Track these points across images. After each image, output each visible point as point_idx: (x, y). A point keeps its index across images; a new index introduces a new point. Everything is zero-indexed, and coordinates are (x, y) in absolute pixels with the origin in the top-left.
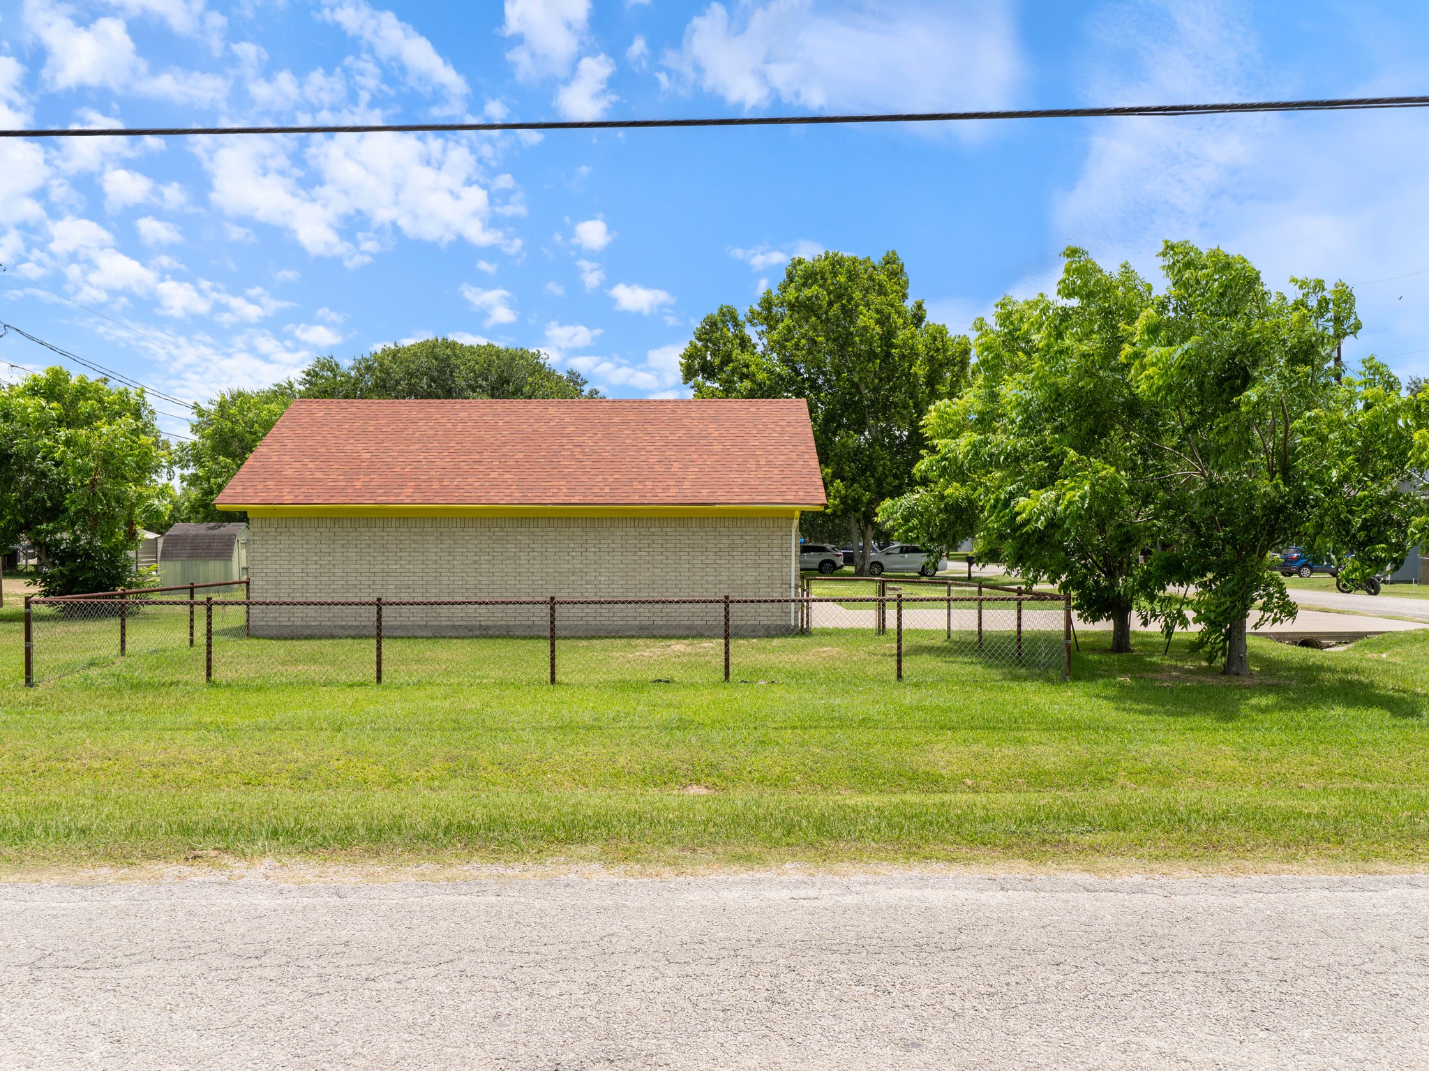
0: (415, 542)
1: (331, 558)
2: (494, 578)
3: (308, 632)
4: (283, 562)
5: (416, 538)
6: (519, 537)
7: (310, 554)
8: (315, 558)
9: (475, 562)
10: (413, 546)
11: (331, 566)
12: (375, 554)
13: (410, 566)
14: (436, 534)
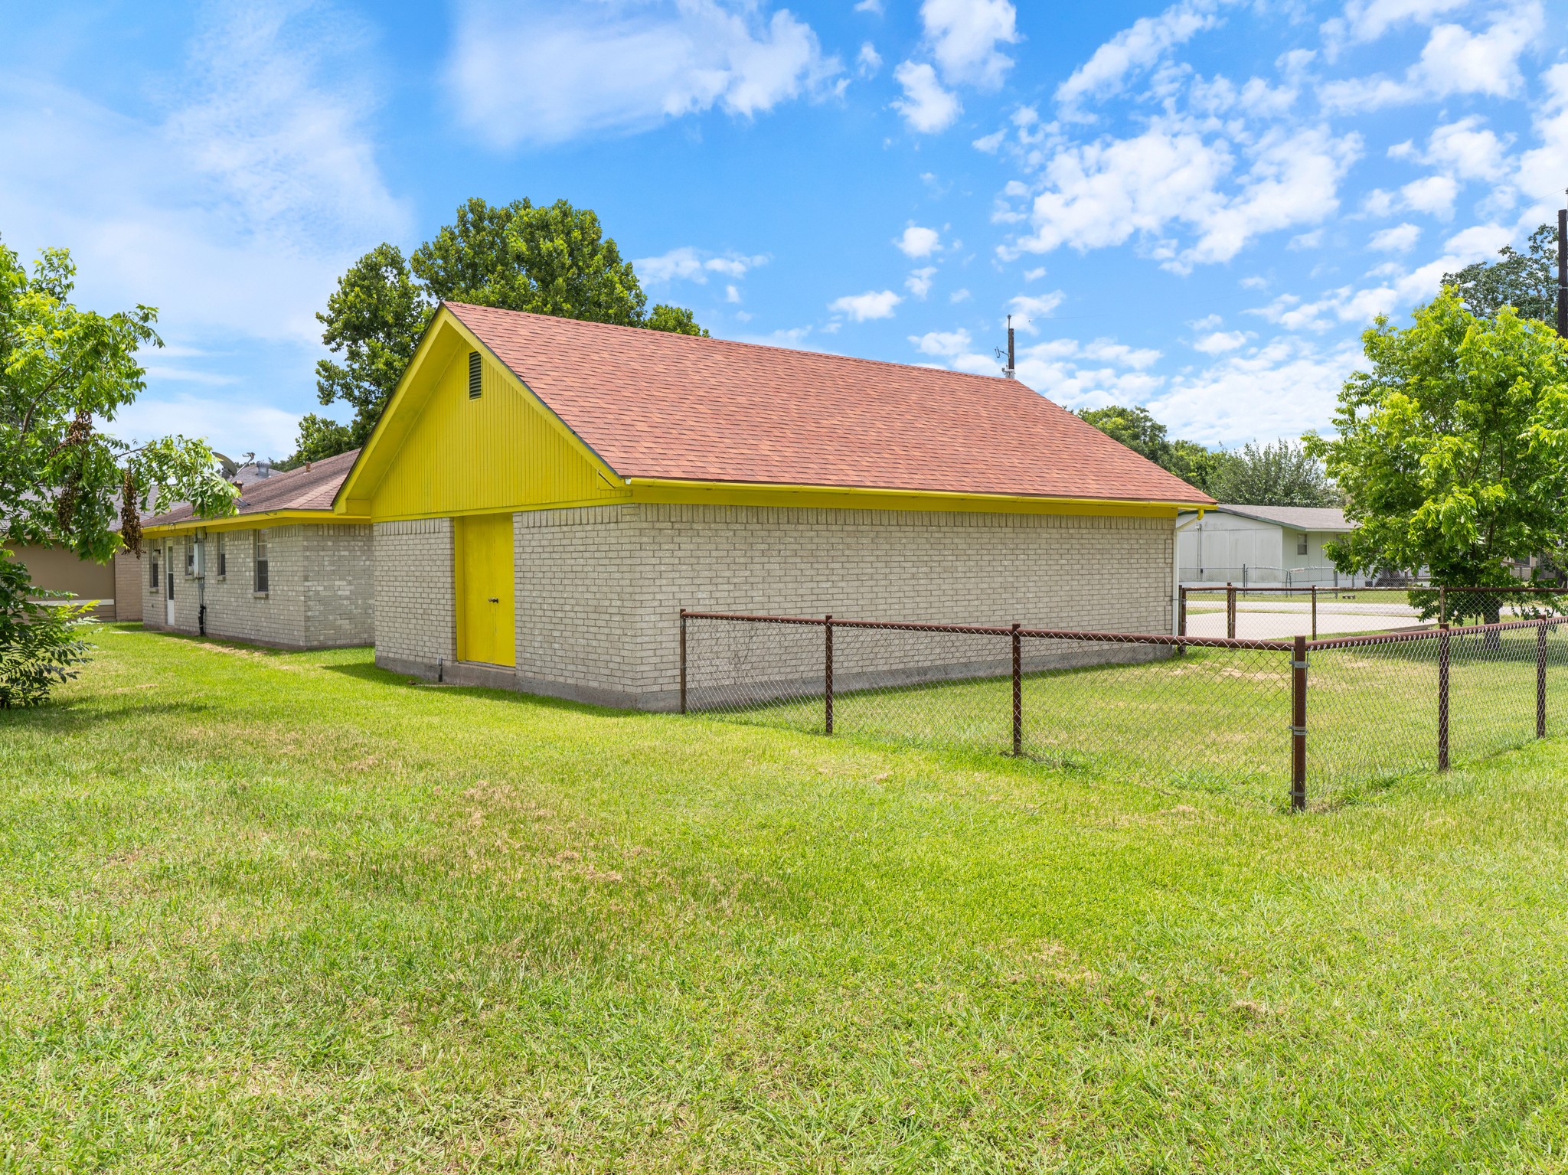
0: (848, 546)
1: (748, 573)
2: (932, 599)
3: (718, 698)
4: (684, 581)
5: (849, 540)
6: (956, 541)
7: (721, 567)
8: (727, 574)
9: (913, 577)
10: (847, 552)
11: (748, 587)
12: (803, 566)
13: (843, 584)
14: (872, 535)
